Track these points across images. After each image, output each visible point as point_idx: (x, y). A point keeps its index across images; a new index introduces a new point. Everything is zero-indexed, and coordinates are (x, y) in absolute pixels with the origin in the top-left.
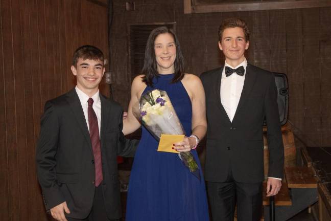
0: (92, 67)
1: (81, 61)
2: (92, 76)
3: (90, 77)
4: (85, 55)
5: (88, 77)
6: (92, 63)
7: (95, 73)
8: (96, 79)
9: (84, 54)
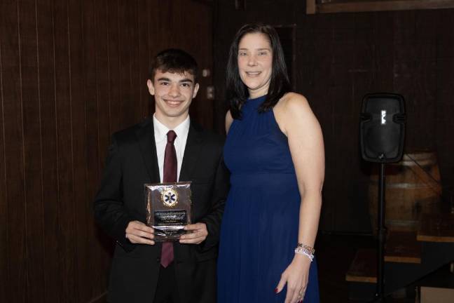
0: (175, 85)
1: (159, 74)
2: (174, 98)
3: (172, 99)
4: (165, 65)
5: (169, 99)
6: (175, 78)
7: (179, 93)
8: (182, 102)
9: (164, 63)
